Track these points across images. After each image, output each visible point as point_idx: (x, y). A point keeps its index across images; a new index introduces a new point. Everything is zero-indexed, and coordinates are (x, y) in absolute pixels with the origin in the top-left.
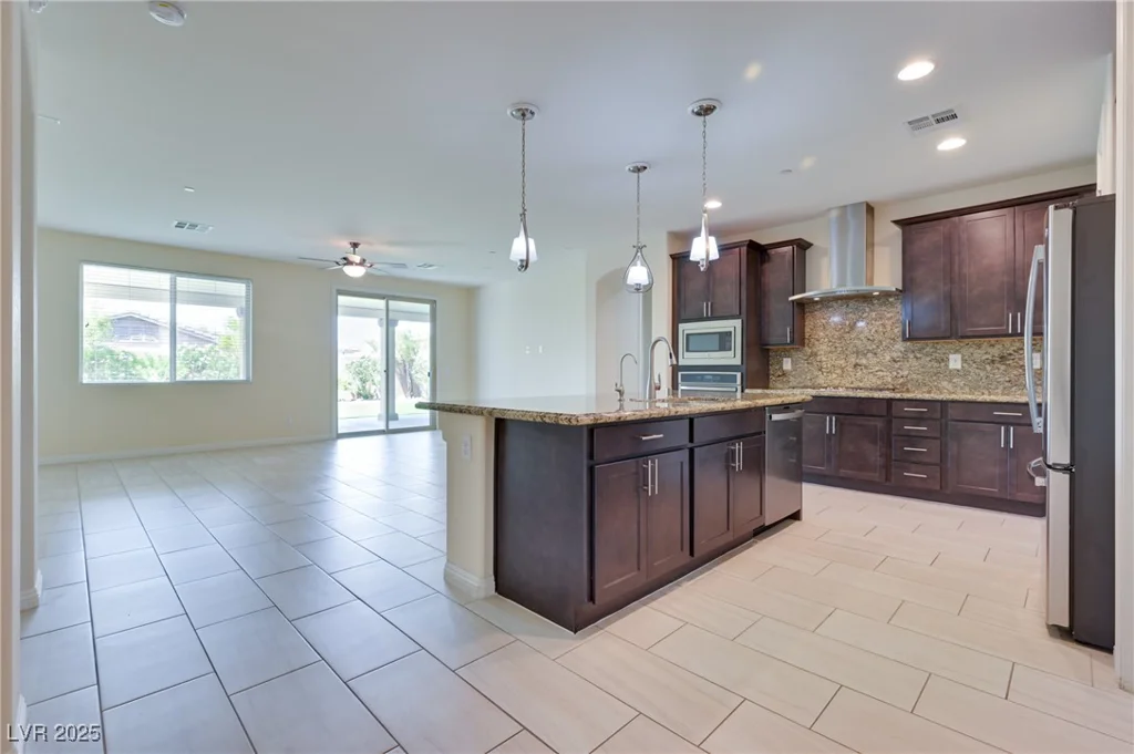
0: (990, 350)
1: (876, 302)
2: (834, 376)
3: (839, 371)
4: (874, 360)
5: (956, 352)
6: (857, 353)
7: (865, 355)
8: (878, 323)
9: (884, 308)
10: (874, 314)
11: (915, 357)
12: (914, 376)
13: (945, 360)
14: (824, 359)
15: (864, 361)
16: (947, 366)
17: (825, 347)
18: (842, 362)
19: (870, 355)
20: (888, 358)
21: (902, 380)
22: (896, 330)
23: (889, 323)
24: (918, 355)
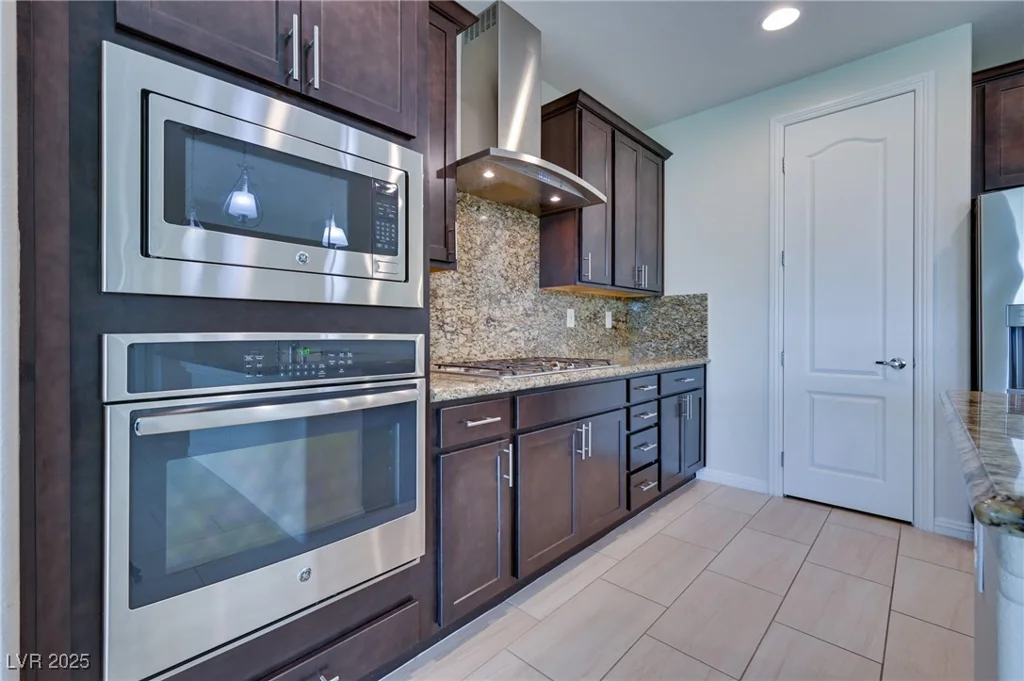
0: (590, 306)
1: (509, 214)
2: (462, 339)
3: (467, 331)
4: (508, 312)
5: (571, 305)
6: (489, 296)
7: (498, 301)
8: (512, 251)
9: (517, 228)
10: (508, 233)
11: (544, 310)
12: (543, 338)
13: (562, 317)
14: (447, 306)
15: (497, 314)
16: (565, 323)
17: (449, 281)
18: (472, 312)
19: (504, 302)
20: (521, 308)
21: (533, 345)
22: (528, 266)
23: (522, 253)
24: (546, 308)
